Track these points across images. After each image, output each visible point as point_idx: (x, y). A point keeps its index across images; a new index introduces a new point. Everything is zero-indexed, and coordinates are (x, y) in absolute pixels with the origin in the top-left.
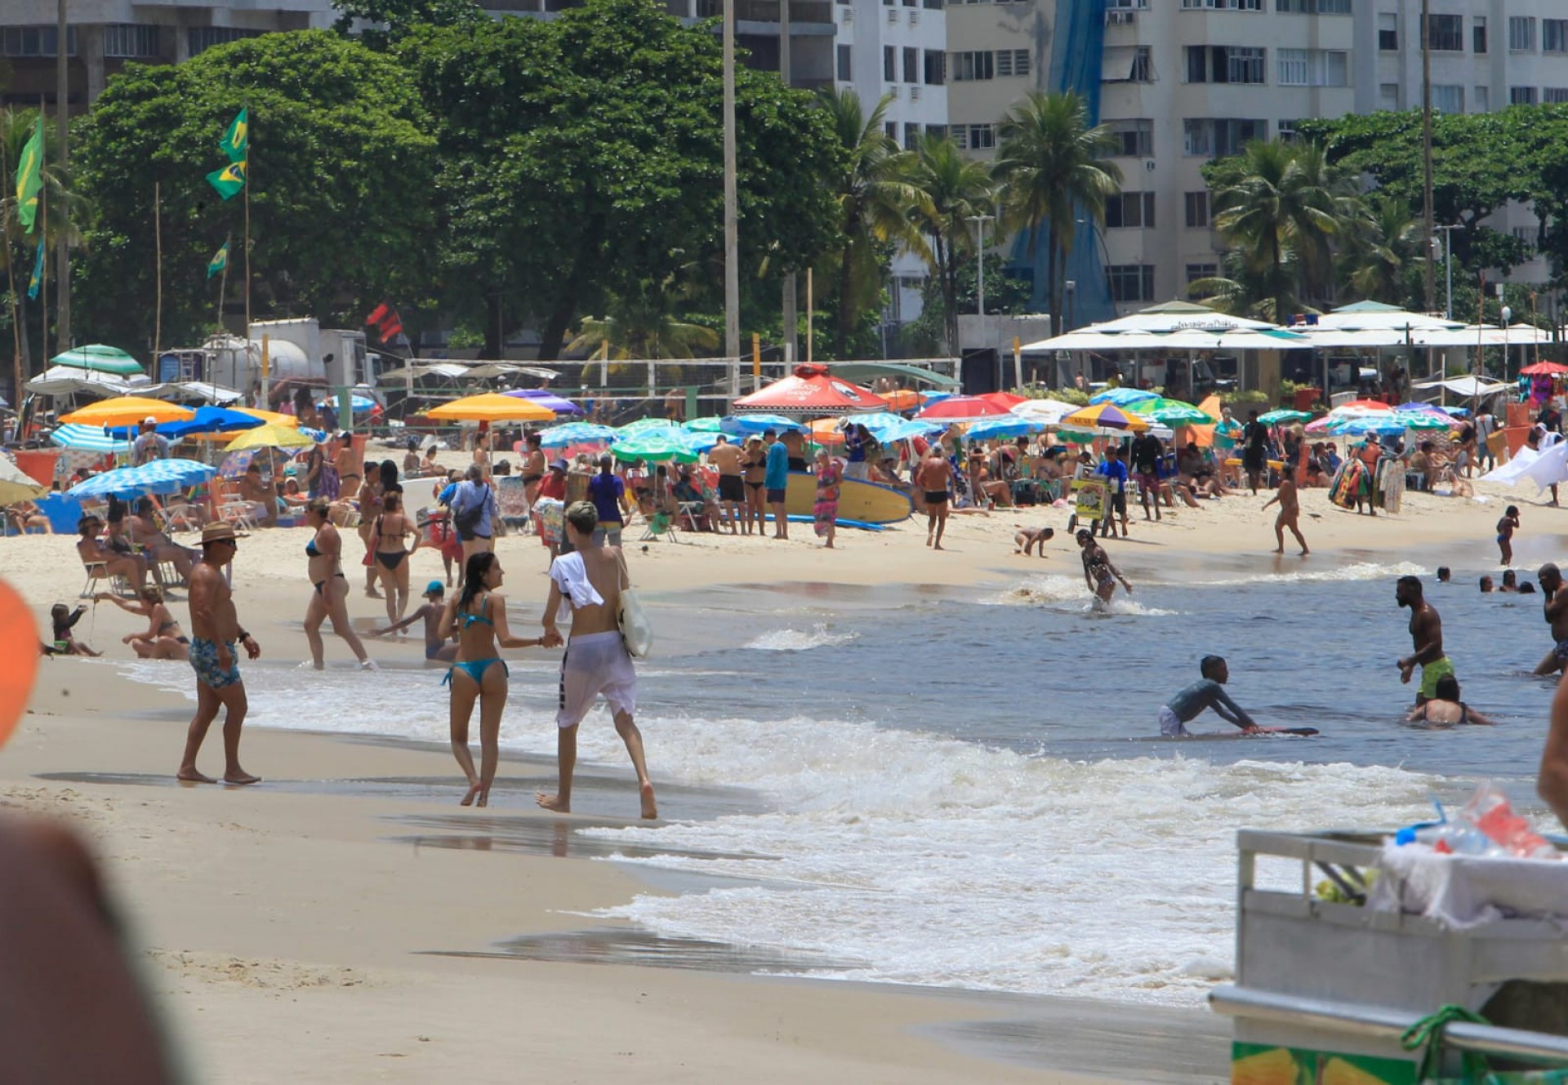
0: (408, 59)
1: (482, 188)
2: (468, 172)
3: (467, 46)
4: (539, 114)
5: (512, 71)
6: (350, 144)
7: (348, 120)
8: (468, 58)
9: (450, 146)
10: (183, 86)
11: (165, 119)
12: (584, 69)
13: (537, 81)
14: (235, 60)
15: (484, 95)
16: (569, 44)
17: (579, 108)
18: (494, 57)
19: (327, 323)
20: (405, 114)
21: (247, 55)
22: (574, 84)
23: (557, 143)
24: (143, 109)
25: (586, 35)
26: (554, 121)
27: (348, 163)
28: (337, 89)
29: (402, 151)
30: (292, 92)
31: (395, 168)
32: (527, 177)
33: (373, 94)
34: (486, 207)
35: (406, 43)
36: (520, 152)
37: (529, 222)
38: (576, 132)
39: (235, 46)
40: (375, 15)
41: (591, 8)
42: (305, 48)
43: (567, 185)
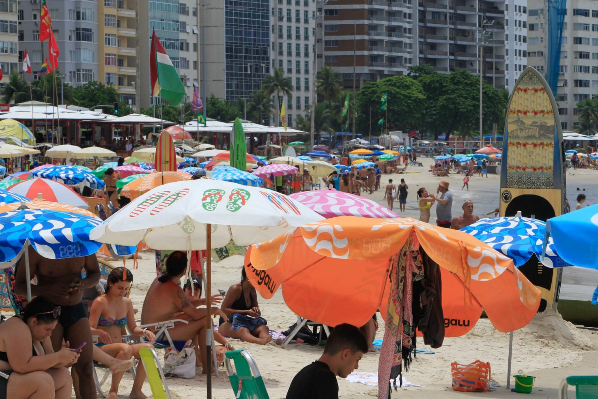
0: (421, 81)
1: (435, 106)
2: (432, 103)
3: (432, 79)
4: (446, 92)
5: (441, 84)
6: (409, 98)
7: (409, 93)
8: (432, 81)
9: (429, 98)
10: (377, 86)
11: (374, 92)
13: (445, 86)
14: (387, 81)
15: (435, 88)
17: (453, 91)
18: (437, 81)
19: (404, 132)
20: (420, 92)
21: (390, 80)
22: (453, 87)
23: (449, 98)
24: (370, 90)
26: (448, 94)
27: (409, 101)
28: (408, 87)
29: (419, 99)
30: (398, 87)
31: (418, 102)
32: (443, 104)
33: (414, 88)
34: (435, 110)
35: (420, 78)
36: (442, 100)
37: (443, 113)
38: (453, 96)
39: (388, 78)
40: (415, 72)
41: (456, 72)
42: (403, 79)
43: (451, 106)
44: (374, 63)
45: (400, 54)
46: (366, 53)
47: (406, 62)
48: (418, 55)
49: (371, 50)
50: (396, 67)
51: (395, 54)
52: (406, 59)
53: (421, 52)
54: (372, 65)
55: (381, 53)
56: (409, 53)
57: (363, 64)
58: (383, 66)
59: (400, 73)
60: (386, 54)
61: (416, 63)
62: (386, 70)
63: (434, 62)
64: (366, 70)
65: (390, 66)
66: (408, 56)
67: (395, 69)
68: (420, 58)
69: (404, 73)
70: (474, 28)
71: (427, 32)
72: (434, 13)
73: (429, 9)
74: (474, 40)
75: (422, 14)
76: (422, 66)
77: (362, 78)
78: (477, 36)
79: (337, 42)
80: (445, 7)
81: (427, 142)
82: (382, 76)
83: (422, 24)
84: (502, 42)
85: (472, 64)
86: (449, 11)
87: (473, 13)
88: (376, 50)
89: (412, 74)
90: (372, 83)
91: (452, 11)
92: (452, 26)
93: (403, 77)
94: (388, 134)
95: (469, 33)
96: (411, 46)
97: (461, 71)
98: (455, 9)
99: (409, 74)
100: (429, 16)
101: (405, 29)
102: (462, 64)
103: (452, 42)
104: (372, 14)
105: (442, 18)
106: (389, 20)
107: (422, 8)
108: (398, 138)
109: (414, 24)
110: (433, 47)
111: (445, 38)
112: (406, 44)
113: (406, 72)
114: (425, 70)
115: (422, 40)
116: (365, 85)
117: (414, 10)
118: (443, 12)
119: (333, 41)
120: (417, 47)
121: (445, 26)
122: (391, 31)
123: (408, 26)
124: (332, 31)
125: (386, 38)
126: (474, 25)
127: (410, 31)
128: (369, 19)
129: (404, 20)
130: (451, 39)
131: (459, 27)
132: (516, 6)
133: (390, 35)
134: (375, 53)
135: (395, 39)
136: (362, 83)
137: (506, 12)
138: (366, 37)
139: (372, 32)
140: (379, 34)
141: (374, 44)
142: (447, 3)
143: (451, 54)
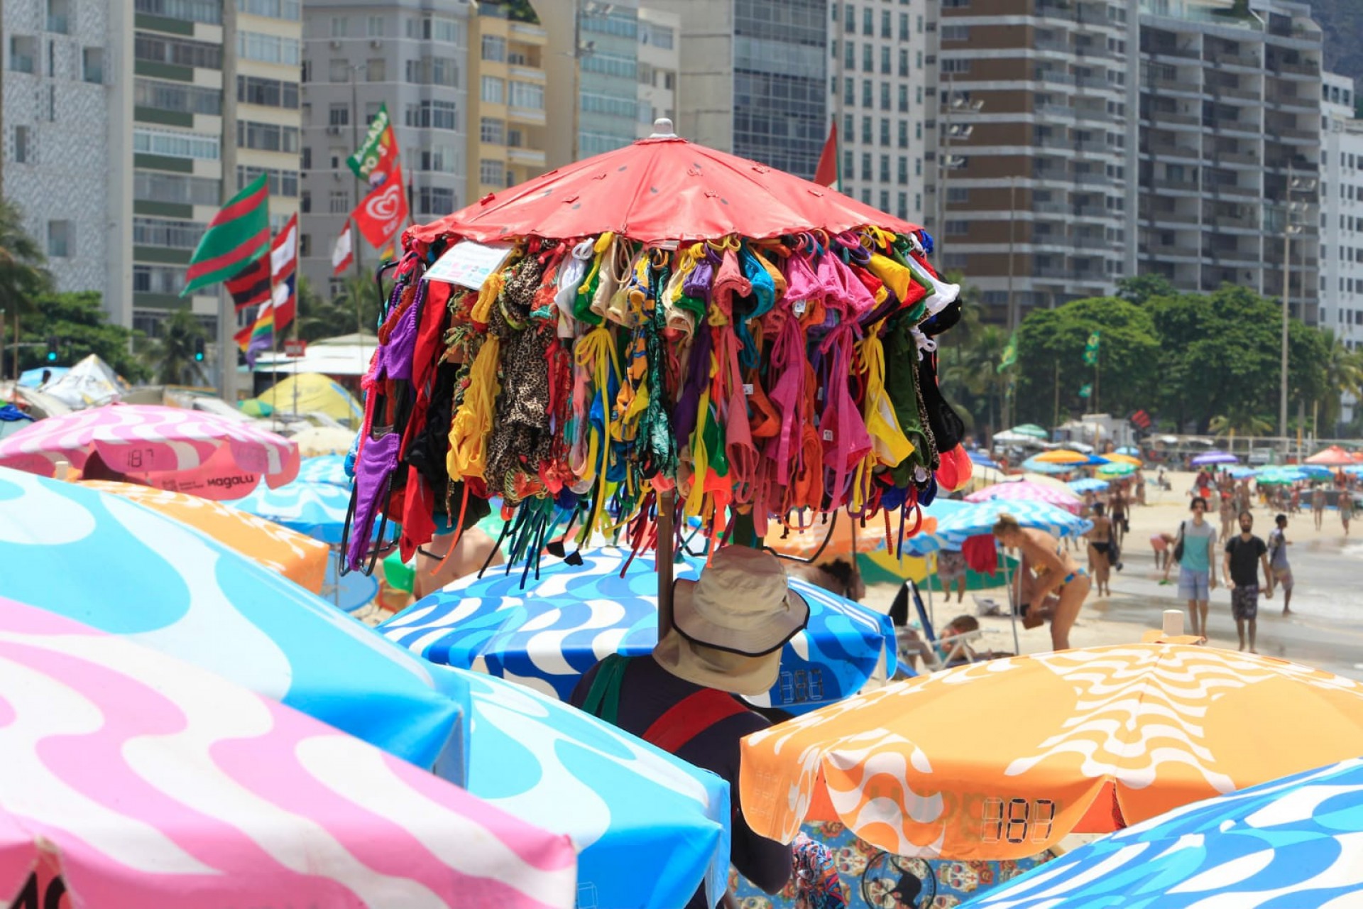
0: (1150, 309)
1: (1178, 363)
2: (1172, 357)
3: (1174, 305)
4: (1202, 334)
5: (1193, 316)
6: (1125, 344)
7: (1124, 334)
8: (1174, 310)
9: (1166, 346)
10: (1058, 318)
11: (1049, 332)
12: (1222, 316)
13: (1202, 321)
14: (1078, 308)
15: (1180, 325)
16: (1216, 306)
17: (1219, 332)
18: (1185, 310)
19: (1114, 417)
20: (1148, 332)
21: (1084, 306)
22: (1217, 322)
23: (1210, 347)
24: (1041, 327)
25: (1222, 302)
26: (1209, 337)
27: (1124, 352)
28: (1120, 322)
29: (1146, 348)
30: (1102, 322)
31: (1142, 354)
32: (1197, 359)
33: (1134, 324)
34: (1180, 371)
35: (1149, 303)
36: (1194, 349)
37: (1197, 378)
38: (1218, 342)
39: (1078, 303)
40: (1132, 290)
41: (1226, 290)
42: (1108, 305)
43: (1213, 363)
44: (1044, 270)
45: (1098, 252)
46: (1026, 248)
47: (1110, 269)
48: (1136, 255)
49: (1036, 241)
50: (1089, 278)
51: (1087, 252)
52: (1110, 263)
53: (1142, 248)
54: (1038, 274)
55: (1059, 249)
56: (1118, 249)
57: (1019, 273)
58: (1062, 277)
59: (1098, 292)
60: (1070, 251)
61: (1134, 271)
62: (1069, 285)
63: (1169, 269)
64: (1025, 284)
65: (1077, 277)
66: (1115, 256)
67: (1087, 284)
68: (1141, 262)
69: (1106, 293)
70: (1254, 200)
71: (1155, 206)
72: (1170, 167)
73: (1159, 158)
74: (1253, 224)
75: (1147, 169)
76: (1144, 279)
77: (1019, 301)
78: (1262, 215)
79: (965, 225)
80: (1194, 154)
81: (1170, 439)
82: (1062, 297)
83: (1145, 190)
84: (1312, 231)
85: (1248, 276)
86: (1202, 162)
87: (1253, 167)
88: (1049, 242)
89: (1125, 295)
90: (1045, 311)
91: (1209, 163)
92: (1208, 195)
93: (1107, 300)
94: (1080, 419)
95: (1243, 209)
96: (1121, 235)
97: (1237, 288)
98: (1216, 160)
99: (1118, 294)
100: (1159, 173)
101: (1110, 199)
102: (1229, 274)
103: (1208, 228)
104: (1041, 165)
105: (1188, 178)
106: (1077, 181)
107: (1145, 157)
108: (1102, 430)
109: (1127, 189)
110: (1168, 238)
111: (1195, 220)
112: (1110, 231)
113: (1110, 289)
114: (1151, 287)
115: (1145, 223)
116: (1030, 316)
117: (1130, 158)
118: (1188, 166)
119: (958, 223)
120: (1135, 238)
121: (1194, 194)
122: (1081, 202)
123: (1115, 193)
124: (958, 199)
125: (1070, 218)
126: (1255, 193)
127: (1120, 203)
128: (1034, 177)
129: (1109, 179)
130: (1205, 221)
131: (1224, 197)
132: (1343, 155)
133: (1077, 212)
134: (1047, 248)
135: (1088, 220)
136: (1017, 312)
137: (1321, 168)
138: (1027, 216)
139: (1042, 205)
140: (1056, 210)
141: (1044, 229)
142: (1199, 145)
143: (1206, 253)
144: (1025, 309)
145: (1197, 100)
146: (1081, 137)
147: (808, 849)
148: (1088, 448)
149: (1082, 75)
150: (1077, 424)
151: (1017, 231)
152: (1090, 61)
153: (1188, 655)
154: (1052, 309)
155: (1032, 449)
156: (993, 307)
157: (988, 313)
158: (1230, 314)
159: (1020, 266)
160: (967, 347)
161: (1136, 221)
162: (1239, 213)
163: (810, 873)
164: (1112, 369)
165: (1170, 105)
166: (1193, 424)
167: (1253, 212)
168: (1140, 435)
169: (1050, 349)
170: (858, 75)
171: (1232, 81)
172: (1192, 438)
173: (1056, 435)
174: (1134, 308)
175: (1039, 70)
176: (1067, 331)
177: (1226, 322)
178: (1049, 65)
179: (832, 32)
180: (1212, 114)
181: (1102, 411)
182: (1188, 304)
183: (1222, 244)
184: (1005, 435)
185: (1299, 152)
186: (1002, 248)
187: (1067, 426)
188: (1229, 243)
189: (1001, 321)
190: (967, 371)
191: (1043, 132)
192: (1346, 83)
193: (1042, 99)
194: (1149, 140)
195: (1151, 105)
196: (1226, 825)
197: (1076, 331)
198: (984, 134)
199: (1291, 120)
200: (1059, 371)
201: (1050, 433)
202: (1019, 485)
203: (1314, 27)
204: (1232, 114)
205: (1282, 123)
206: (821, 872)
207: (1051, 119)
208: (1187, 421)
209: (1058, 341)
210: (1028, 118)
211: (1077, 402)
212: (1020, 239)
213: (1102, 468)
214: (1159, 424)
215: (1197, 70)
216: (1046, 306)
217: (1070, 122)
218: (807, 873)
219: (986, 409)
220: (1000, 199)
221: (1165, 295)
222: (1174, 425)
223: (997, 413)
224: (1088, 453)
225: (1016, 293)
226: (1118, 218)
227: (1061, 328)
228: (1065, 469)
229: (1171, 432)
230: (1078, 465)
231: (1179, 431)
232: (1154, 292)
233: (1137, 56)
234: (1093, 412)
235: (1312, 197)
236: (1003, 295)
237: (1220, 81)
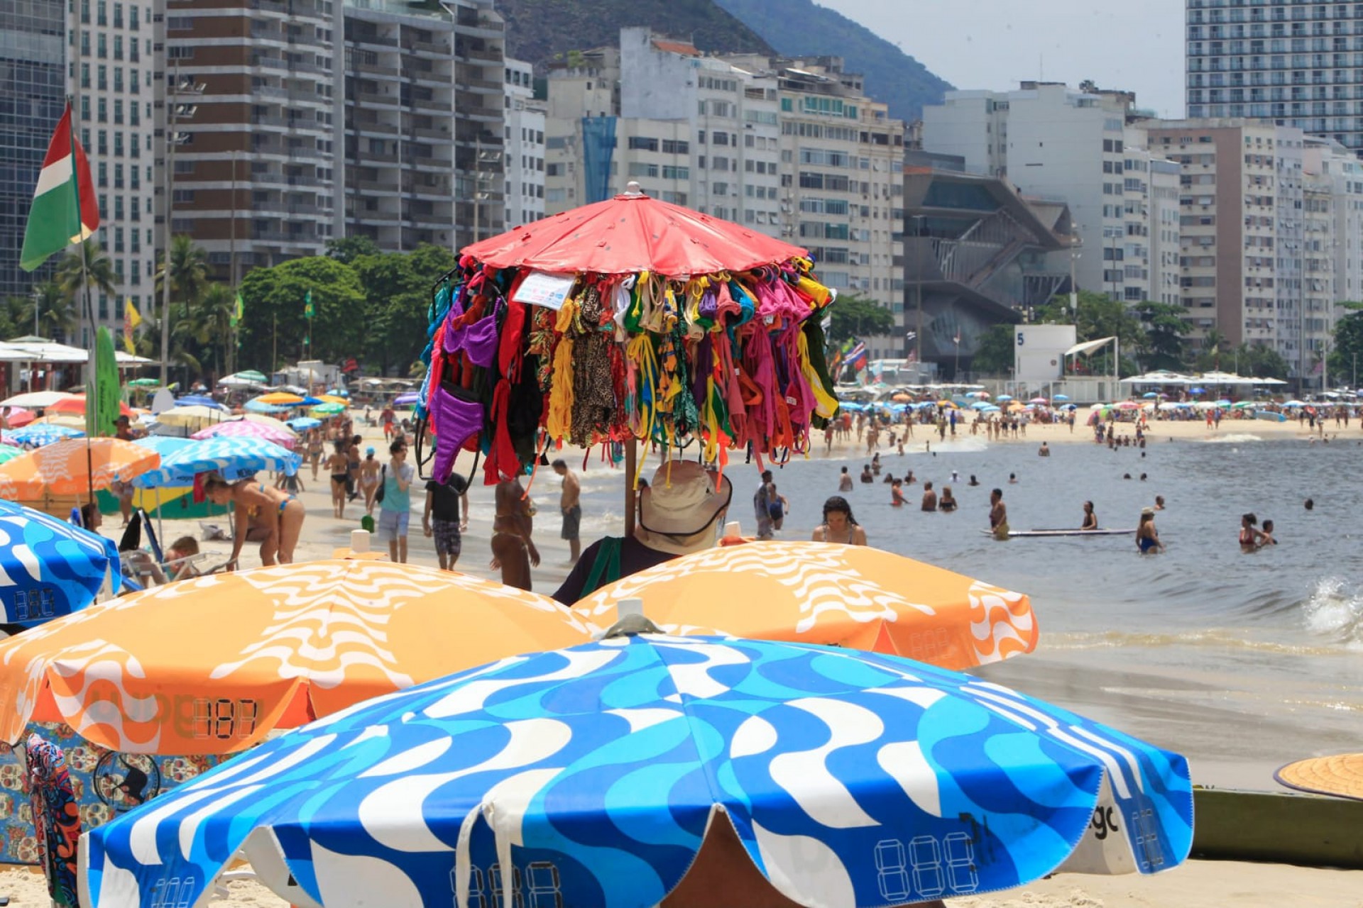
0: (356, 267)
1: (382, 315)
2: (377, 309)
3: (378, 263)
4: (403, 288)
5: (394, 272)
6: (334, 298)
7: (334, 289)
8: (378, 268)
9: (371, 299)
10: (275, 276)
11: (268, 288)
12: (421, 273)
13: (402, 277)
14: (293, 267)
15: (384, 281)
16: (415, 264)
17: (418, 287)
18: (387, 267)
19: (326, 363)
20: (355, 288)
21: (298, 265)
22: (417, 278)
23: (410, 300)
24: (260, 284)
25: (420, 260)
26: (408, 291)
27: (334, 305)
28: (330, 278)
29: (353, 301)
30: (314, 278)
31: (350, 307)
32: (398, 311)
33: (343, 280)
34: (383, 322)
35: (355, 262)
36: (396, 302)
37: (399, 327)
38: (416, 296)
39: (293, 262)
40: (341, 251)
41: (423, 250)
42: (319, 263)
43: (413, 314)
44: (262, 233)
45: (310, 217)
46: (246, 214)
47: (321, 232)
48: (344, 219)
49: (255, 208)
50: (303, 240)
51: (301, 217)
52: (321, 226)
53: (349, 213)
54: (257, 237)
55: (275, 214)
56: (328, 214)
57: (240, 236)
58: (278, 239)
59: (311, 252)
60: (285, 216)
61: (342, 234)
62: (285, 247)
63: (373, 231)
64: (246, 245)
65: (292, 239)
66: (325, 220)
67: (300, 245)
68: (348, 225)
69: (318, 253)
70: (447, 170)
71: (360, 176)
72: (372, 141)
73: (363, 133)
74: (446, 192)
75: (352, 143)
76: (351, 240)
77: (240, 261)
78: (454, 184)
79: (192, 194)
80: (394, 130)
81: (375, 381)
82: (279, 257)
83: (351, 162)
84: (498, 197)
85: (443, 237)
86: (401, 137)
87: (446, 141)
88: (266, 209)
89: (334, 254)
90: (263, 270)
91: (407, 138)
92: (407, 166)
93: (318, 259)
94: (295, 365)
95: (437, 178)
96: (330, 201)
97: (432, 248)
98: (413, 135)
99: (328, 254)
100: (364, 147)
101: (320, 170)
102: (426, 236)
103: (407, 195)
104: (258, 140)
105: (389, 151)
106: (290, 154)
107: (351, 132)
108: (315, 374)
109: (336, 161)
110: (372, 204)
111: (395, 188)
112: (321, 198)
113: (321, 250)
114: (358, 247)
115: (351, 191)
116: (251, 274)
117: (337, 134)
118: (390, 140)
119: (185, 192)
120: (343, 204)
121: (394, 165)
122: (294, 173)
123: (325, 165)
124: (183, 172)
125: (284, 187)
126: (448, 164)
127: (329, 174)
128: (253, 151)
129: (319, 152)
130: (405, 189)
131: (420, 168)
132: (524, 130)
133: (291, 182)
134: (265, 214)
135: (301, 188)
136: (239, 270)
137: (506, 141)
138: (247, 185)
139: (260, 175)
140: (272, 180)
141: (262, 197)
142: (398, 122)
143: (405, 217)
144: (245, 268)
145: (395, 83)
146: (293, 116)
147: (41, 749)
148: (302, 391)
149: (294, 60)
150: (293, 369)
151: (239, 199)
152: (300, 48)
153: (374, 570)
154: (270, 267)
155: (254, 392)
156: (218, 266)
157: (213, 272)
158: (427, 271)
159: (241, 228)
160: (194, 302)
161: (344, 190)
162: (434, 181)
163: (43, 770)
164: (324, 321)
165: (372, 86)
166: (395, 367)
167: (446, 180)
168: (348, 379)
169: (268, 303)
170: (94, 61)
171: (426, 66)
172: (395, 381)
173: (275, 379)
174: (342, 266)
175: (257, 55)
176: (283, 287)
177: (424, 278)
178: (265, 51)
179: (70, 22)
180: (410, 95)
181: (315, 358)
182: (390, 263)
183: (419, 209)
184: (230, 379)
185: (486, 128)
186: (226, 214)
187: (284, 371)
188: (426, 208)
189: (224, 279)
190: (194, 323)
191: (259, 111)
192: (526, 68)
193: (259, 81)
194: (356, 118)
195: (355, 86)
196: (407, 717)
197: (291, 287)
198: (207, 112)
199: (479, 99)
200: (276, 322)
201: (269, 377)
202: (240, 424)
203: (497, 18)
204: (427, 94)
205: (470, 102)
206: (53, 769)
207: (267, 99)
208: (392, 365)
209: (275, 296)
210: (247, 98)
211: (293, 349)
212: (241, 206)
213: (314, 408)
214: (365, 368)
215: (395, 56)
216: (265, 265)
217: (284, 102)
218: (40, 771)
219: (212, 356)
220: (222, 170)
221: (369, 254)
222: (379, 369)
223: (222, 360)
224: (302, 395)
225: (237, 254)
226: (327, 186)
227: (277, 284)
228: (282, 409)
229: (376, 375)
230: (294, 405)
231: (384, 374)
232: (360, 252)
233: (342, 44)
234: (307, 359)
235: (498, 168)
236: (227, 255)
237: (416, 66)
